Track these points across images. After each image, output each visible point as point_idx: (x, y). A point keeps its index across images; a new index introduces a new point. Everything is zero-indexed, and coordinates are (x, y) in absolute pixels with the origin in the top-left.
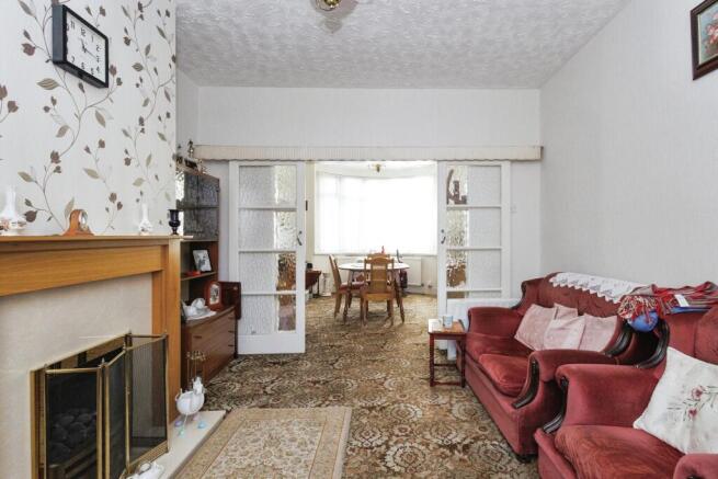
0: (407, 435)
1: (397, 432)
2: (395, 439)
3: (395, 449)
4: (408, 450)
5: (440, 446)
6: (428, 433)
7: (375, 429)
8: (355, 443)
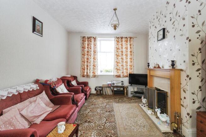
0: (100, 125)
1: (102, 127)
2: (103, 125)
3: (104, 122)
4: (100, 121)
5: (92, 122)
6: (93, 126)
7: (109, 128)
8: (114, 124)
